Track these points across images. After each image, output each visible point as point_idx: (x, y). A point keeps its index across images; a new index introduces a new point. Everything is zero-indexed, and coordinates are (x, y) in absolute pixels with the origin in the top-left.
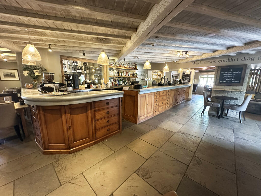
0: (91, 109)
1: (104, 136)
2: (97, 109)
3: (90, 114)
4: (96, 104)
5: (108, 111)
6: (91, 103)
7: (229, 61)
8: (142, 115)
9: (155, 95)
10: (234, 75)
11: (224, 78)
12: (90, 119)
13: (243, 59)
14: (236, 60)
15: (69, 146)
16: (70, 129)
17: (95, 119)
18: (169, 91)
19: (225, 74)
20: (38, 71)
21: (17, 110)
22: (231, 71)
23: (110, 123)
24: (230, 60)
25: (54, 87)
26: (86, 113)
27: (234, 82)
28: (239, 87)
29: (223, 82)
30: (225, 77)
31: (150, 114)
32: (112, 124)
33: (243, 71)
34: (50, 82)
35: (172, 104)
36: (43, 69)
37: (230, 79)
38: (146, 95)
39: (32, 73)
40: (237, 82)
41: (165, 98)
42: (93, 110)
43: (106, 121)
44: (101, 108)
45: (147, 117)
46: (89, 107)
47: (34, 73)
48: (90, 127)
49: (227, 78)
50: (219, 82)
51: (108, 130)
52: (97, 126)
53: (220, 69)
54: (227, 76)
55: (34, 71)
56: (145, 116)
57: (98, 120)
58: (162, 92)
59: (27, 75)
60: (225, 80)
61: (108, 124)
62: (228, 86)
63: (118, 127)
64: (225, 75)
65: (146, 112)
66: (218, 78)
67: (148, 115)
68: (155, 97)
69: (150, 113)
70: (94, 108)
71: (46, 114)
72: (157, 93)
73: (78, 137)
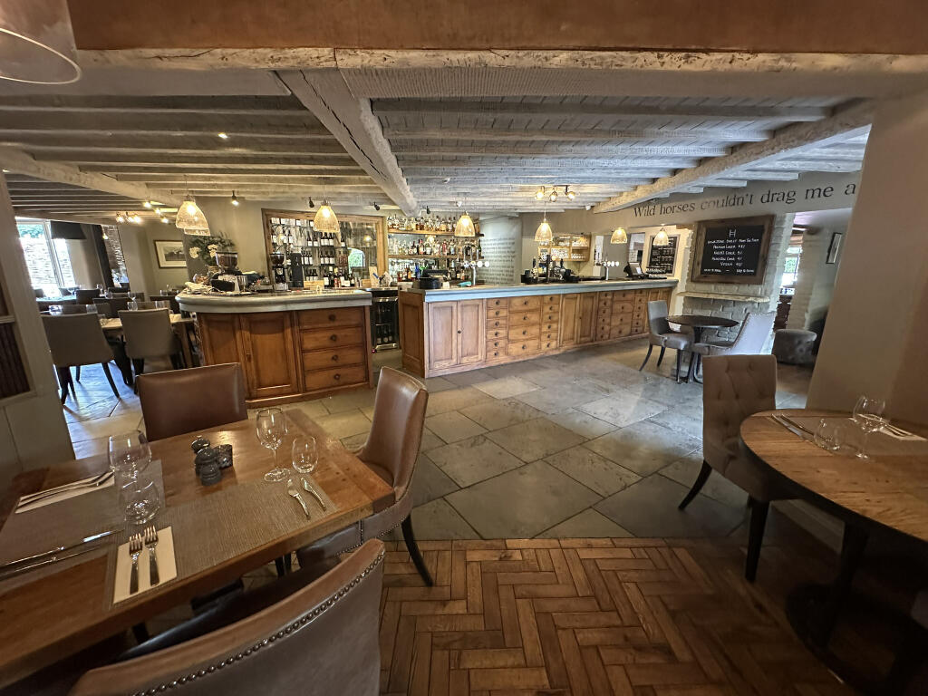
0: (292, 326)
1: (325, 388)
2: (306, 327)
3: (290, 337)
4: (304, 318)
5: (335, 336)
6: (290, 312)
7: (728, 204)
8: (443, 356)
9: (488, 308)
10: (740, 249)
11: (713, 259)
12: (290, 347)
13: (765, 199)
14: (747, 200)
15: (250, 394)
16: (249, 359)
17: (301, 347)
18: (551, 299)
19: (717, 245)
20: (216, 247)
21: (173, 325)
22: (732, 238)
23: (340, 362)
24: (732, 202)
25: (236, 282)
26: (281, 334)
27: (740, 271)
28: (755, 287)
29: (711, 273)
30: (718, 256)
31: (472, 359)
32: (344, 366)
33: (764, 237)
34: (229, 272)
35: (573, 339)
36: (227, 244)
37: (730, 262)
38: (454, 305)
39: (206, 251)
40: (748, 271)
41: (534, 318)
42: (296, 328)
43: (330, 355)
44: (316, 326)
45: (459, 364)
46: (288, 323)
47: (208, 251)
48: (292, 364)
49: (722, 259)
50: (702, 272)
51: (335, 377)
52: (308, 364)
53: (704, 229)
54: (725, 251)
55: (210, 247)
56: (454, 360)
57: (309, 351)
58: (520, 300)
59: (197, 256)
60: (717, 265)
61: (334, 363)
62: (727, 283)
63: (361, 375)
64: (718, 250)
65: (454, 352)
66: (700, 258)
67: (465, 360)
68: (492, 313)
69: (473, 354)
70: (299, 324)
71: (211, 330)
72: (497, 303)
73: (266, 379)
